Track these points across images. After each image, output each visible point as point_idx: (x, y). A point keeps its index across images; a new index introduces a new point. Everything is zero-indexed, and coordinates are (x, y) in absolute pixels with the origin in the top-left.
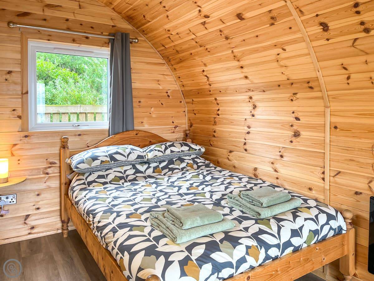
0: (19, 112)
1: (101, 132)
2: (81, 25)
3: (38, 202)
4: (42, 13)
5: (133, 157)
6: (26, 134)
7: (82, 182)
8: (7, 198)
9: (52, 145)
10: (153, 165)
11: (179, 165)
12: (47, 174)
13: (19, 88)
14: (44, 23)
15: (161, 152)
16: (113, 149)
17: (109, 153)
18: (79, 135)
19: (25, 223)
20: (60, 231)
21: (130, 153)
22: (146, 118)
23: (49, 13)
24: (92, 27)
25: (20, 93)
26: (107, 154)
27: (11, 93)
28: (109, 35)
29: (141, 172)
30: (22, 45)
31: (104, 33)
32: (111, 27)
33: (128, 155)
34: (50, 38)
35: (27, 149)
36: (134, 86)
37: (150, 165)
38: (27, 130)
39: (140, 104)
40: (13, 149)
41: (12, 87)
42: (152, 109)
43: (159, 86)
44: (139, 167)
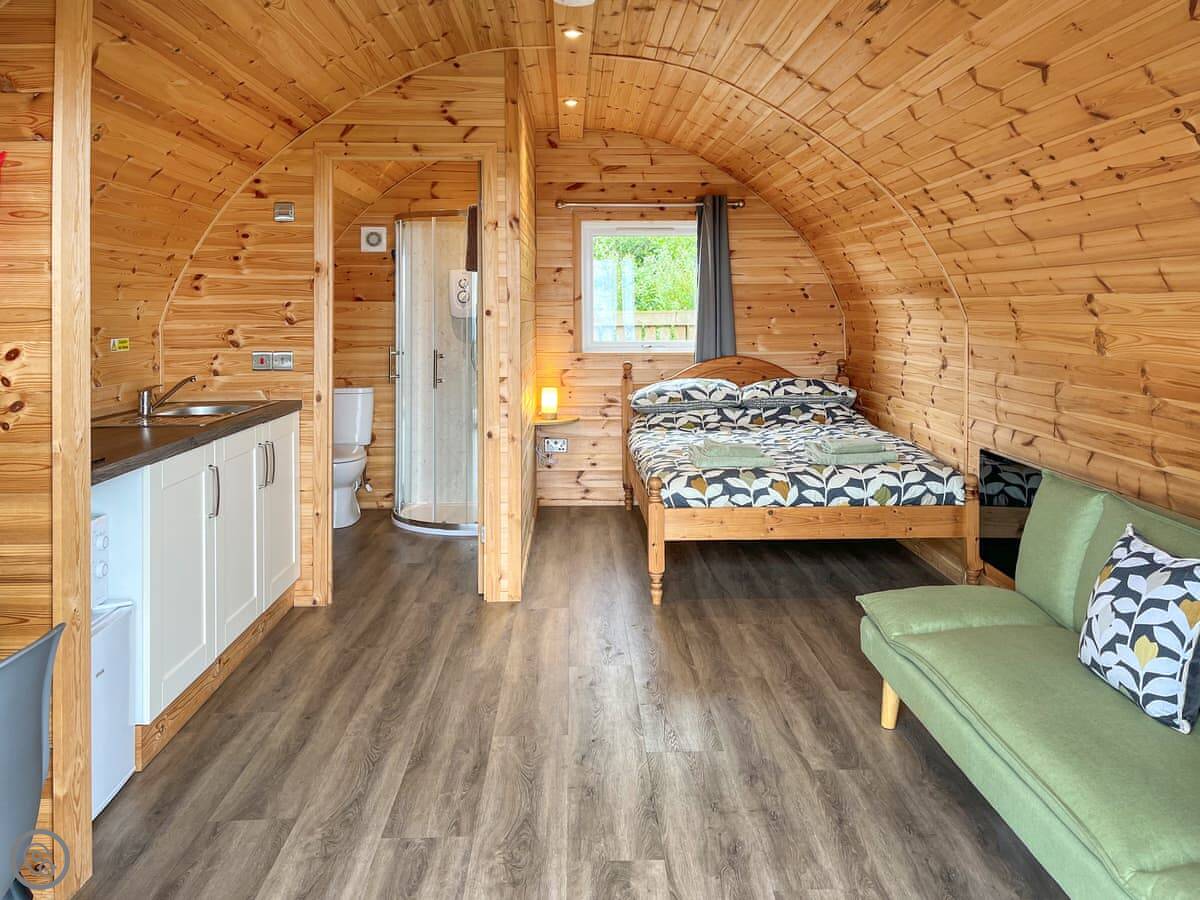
0: (570, 325)
1: (684, 357)
2: (654, 189)
3: (594, 455)
4: (598, 181)
5: (718, 397)
6: (579, 355)
7: (642, 424)
8: (556, 443)
9: (612, 373)
10: (752, 412)
11: (797, 416)
12: (606, 415)
13: (570, 291)
14: (601, 195)
15: (767, 392)
16: (689, 383)
17: (683, 387)
18: (649, 361)
19: (577, 482)
20: (623, 504)
21: (713, 391)
22: (760, 337)
23: (608, 179)
24: (670, 191)
25: (572, 298)
26: (679, 389)
27: (560, 298)
28: (696, 201)
29: (732, 421)
30: (574, 231)
31: (689, 198)
32: (700, 186)
33: (711, 394)
34: (609, 216)
35: (581, 378)
36: (736, 280)
37: (748, 412)
38: (581, 351)
39: (749, 311)
40: (565, 375)
41: (562, 290)
42: (773, 320)
43: (787, 278)
44: (728, 413)
